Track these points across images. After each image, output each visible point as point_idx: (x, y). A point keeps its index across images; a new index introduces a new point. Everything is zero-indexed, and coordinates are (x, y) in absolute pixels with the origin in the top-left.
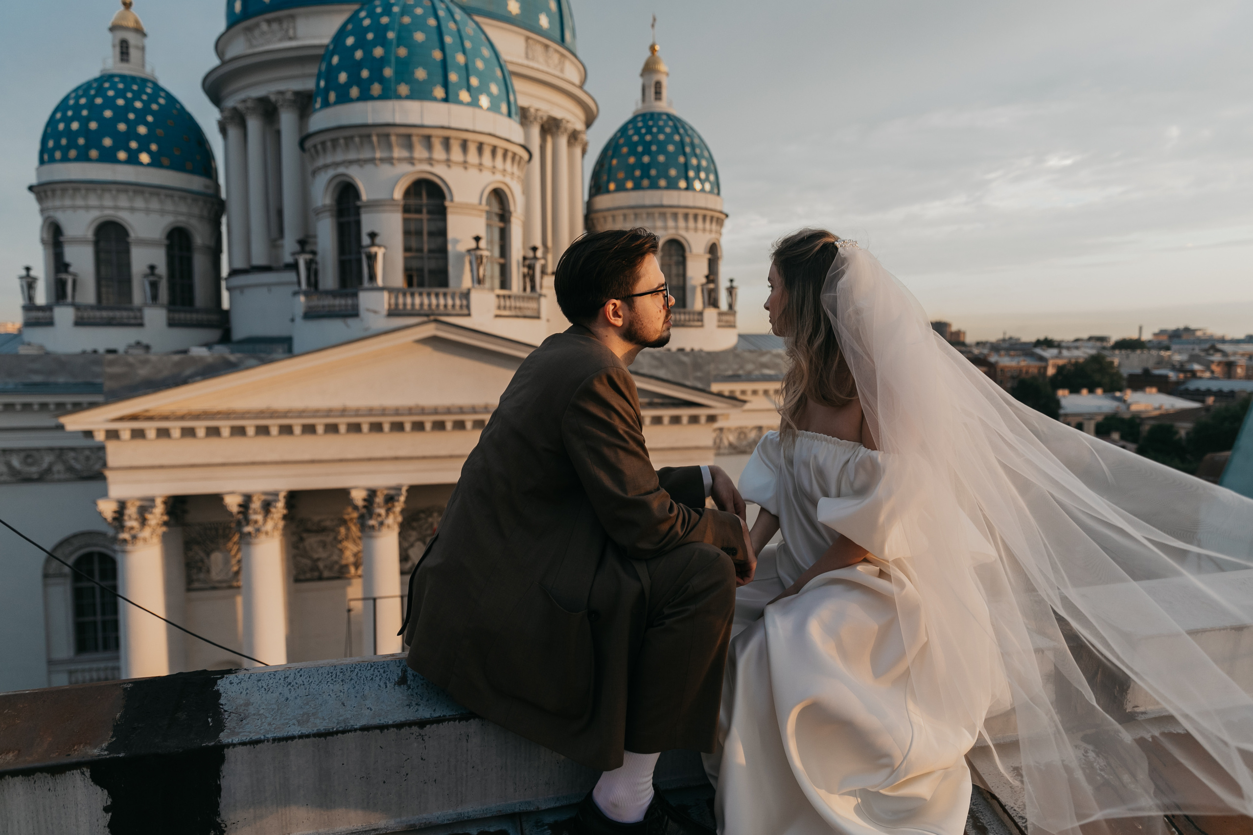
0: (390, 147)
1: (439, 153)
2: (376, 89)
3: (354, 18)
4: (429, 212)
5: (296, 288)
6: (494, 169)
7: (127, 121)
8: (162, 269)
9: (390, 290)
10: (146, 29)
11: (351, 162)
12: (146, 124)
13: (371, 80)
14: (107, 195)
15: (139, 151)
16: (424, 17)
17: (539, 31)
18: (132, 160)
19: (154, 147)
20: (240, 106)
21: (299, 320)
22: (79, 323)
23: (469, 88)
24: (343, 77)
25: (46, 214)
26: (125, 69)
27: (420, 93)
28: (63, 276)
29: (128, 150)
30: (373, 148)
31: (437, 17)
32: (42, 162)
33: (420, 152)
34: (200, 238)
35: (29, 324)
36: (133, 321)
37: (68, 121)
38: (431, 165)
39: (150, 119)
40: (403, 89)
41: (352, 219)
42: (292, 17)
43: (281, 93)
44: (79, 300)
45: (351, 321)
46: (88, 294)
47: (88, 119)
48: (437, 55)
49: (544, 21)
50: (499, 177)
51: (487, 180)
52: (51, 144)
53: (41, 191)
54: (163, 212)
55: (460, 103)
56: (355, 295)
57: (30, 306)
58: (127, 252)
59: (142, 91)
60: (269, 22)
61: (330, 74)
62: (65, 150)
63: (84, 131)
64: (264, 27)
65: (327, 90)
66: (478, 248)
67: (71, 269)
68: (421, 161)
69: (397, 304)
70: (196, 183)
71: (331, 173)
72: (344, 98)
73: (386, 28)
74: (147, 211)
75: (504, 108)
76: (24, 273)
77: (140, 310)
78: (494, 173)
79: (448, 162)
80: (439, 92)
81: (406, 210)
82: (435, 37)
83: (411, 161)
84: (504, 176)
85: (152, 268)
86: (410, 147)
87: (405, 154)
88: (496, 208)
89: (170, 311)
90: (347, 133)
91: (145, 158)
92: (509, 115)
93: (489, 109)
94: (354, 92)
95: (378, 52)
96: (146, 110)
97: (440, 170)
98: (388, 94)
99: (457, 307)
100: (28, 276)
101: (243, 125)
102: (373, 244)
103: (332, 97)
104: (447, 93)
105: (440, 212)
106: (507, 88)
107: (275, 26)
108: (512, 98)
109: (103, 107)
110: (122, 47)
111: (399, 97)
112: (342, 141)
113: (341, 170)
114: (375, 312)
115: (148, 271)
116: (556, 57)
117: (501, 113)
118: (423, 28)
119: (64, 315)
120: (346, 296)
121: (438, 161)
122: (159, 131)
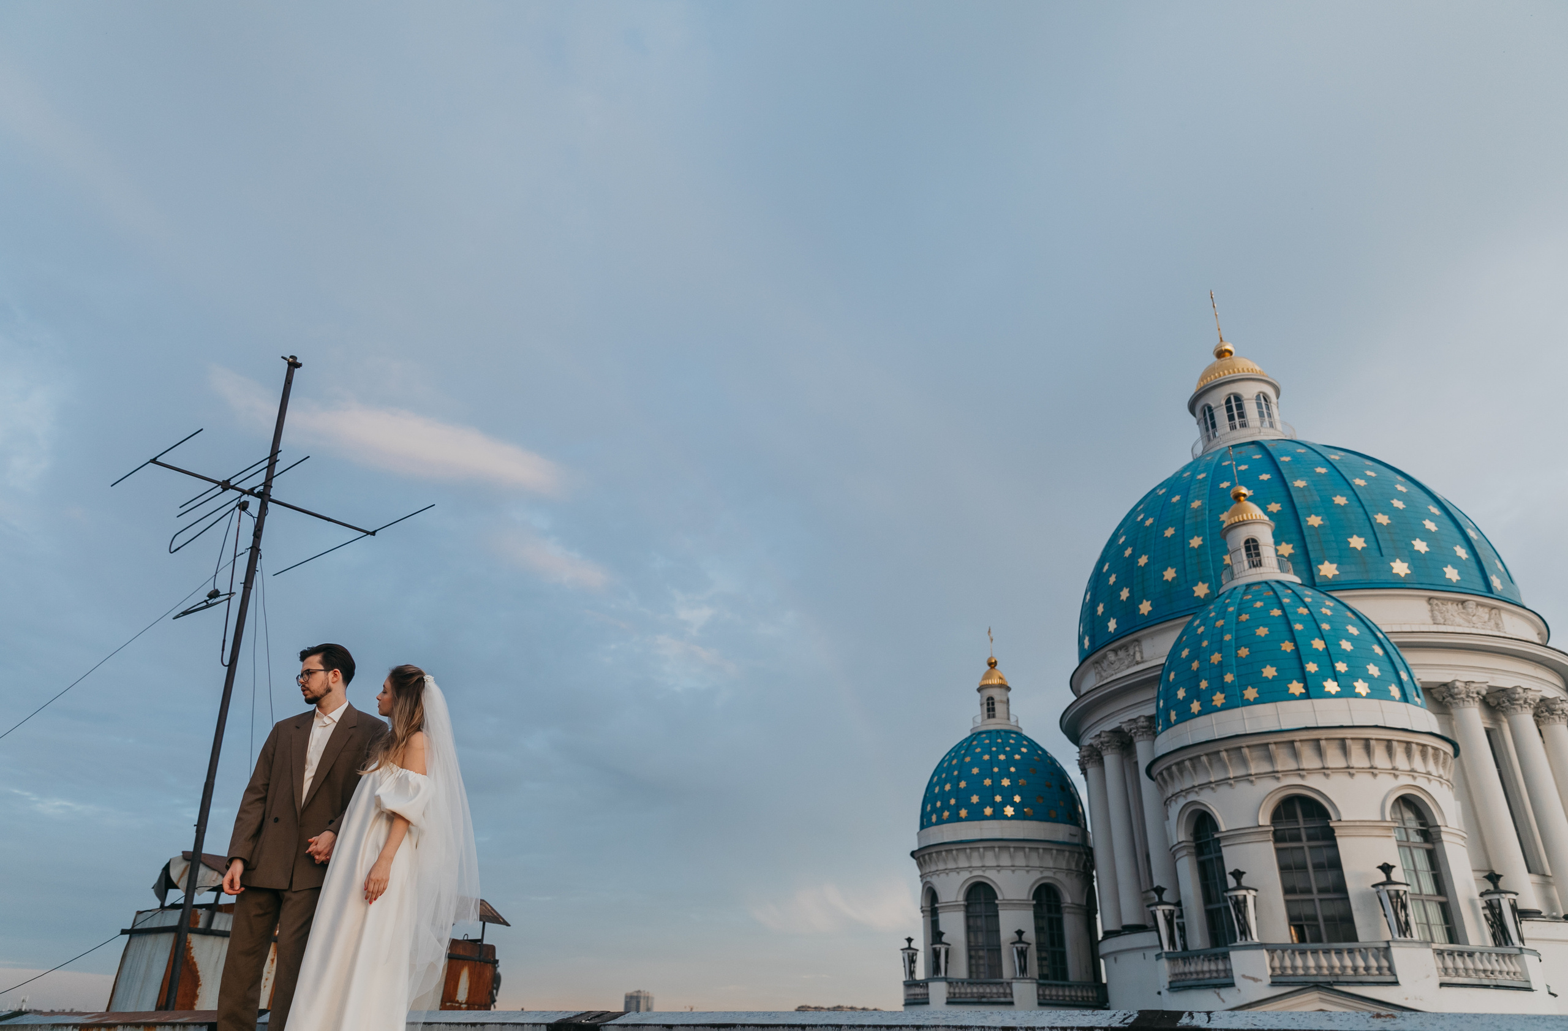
0: (1244, 762)
1: (1310, 760)
2: (1219, 699)
3: (1188, 629)
4: (1310, 838)
5: (1159, 951)
6: (1394, 772)
7: (992, 776)
8: (1030, 935)
9: (1271, 949)
10: (1009, 685)
11: (1202, 786)
12: (1009, 775)
13: (1211, 691)
14: (975, 854)
15: (1004, 804)
16: (1266, 609)
17: (1449, 587)
18: (998, 815)
19: (1017, 799)
20: (1094, 742)
21: (1165, 993)
22: (952, 1001)
23: (1336, 676)
24: (1181, 694)
25: (924, 881)
26: (993, 725)
27: (1274, 693)
28: (937, 946)
29: (993, 804)
30: (1225, 767)
31: (1281, 607)
32: (923, 826)
33: (1284, 762)
34: (1069, 896)
35: (910, 1003)
36: (1002, 999)
37: (941, 783)
38: (1303, 777)
39: (1013, 769)
40: (1251, 693)
41: (1213, 856)
42: (1138, 641)
43: (1134, 720)
44: (951, 974)
45: (1224, 993)
46: (960, 968)
47: (959, 779)
48: (1288, 647)
49: (1452, 574)
50: (1405, 780)
51: (1389, 787)
52: (929, 808)
53: (920, 855)
54: (1028, 868)
55: (1329, 695)
56: (1226, 957)
57: (911, 983)
58: (997, 916)
59: (1005, 743)
60: (1115, 651)
61: (1168, 695)
62: (939, 812)
63: (956, 792)
64: (1112, 657)
65: (1167, 710)
66: (1389, 881)
67: (944, 939)
68: (1286, 773)
69: (1283, 968)
70: (1061, 832)
71: (1182, 802)
72: (1186, 716)
73: (1222, 631)
74: (1013, 868)
75: (1395, 691)
76: (906, 945)
77: (1009, 984)
78: (1396, 776)
79: (1324, 771)
80: (1296, 688)
81: (1278, 838)
82: (1283, 628)
83: (1274, 775)
84: (1414, 778)
85: (1020, 933)
86: (1270, 758)
87: (1266, 768)
88: (1412, 823)
89: (1040, 985)
90: (1192, 753)
91: (1009, 811)
92: (1405, 698)
93: (1369, 696)
94: (1196, 707)
95: (1216, 658)
96: (1010, 761)
97: (1315, 782)
98: (1235, 701)
99: (1374, 971)
100: (910, 948)
101: (1100, 762)
102: (1240, 887)
103: (1173, 716)
104: (1306, 687)
105: (1328, 836)
106: (1392, 666)
107: (1122, 654)
108: (1404, 676)
109: (972, 765)
110: (988, 704)
111: (1248, 703)
112: (1187, 763)
113: (1192, 797)
114: (1255, 980)
115: (1016, 937)
116: (1483, 613)
117: (1393, 699)
118: (1267, 621)
119: (938, 991)
120: (1216, 957)
121: (1310, 771)
122: (1021, 781)
